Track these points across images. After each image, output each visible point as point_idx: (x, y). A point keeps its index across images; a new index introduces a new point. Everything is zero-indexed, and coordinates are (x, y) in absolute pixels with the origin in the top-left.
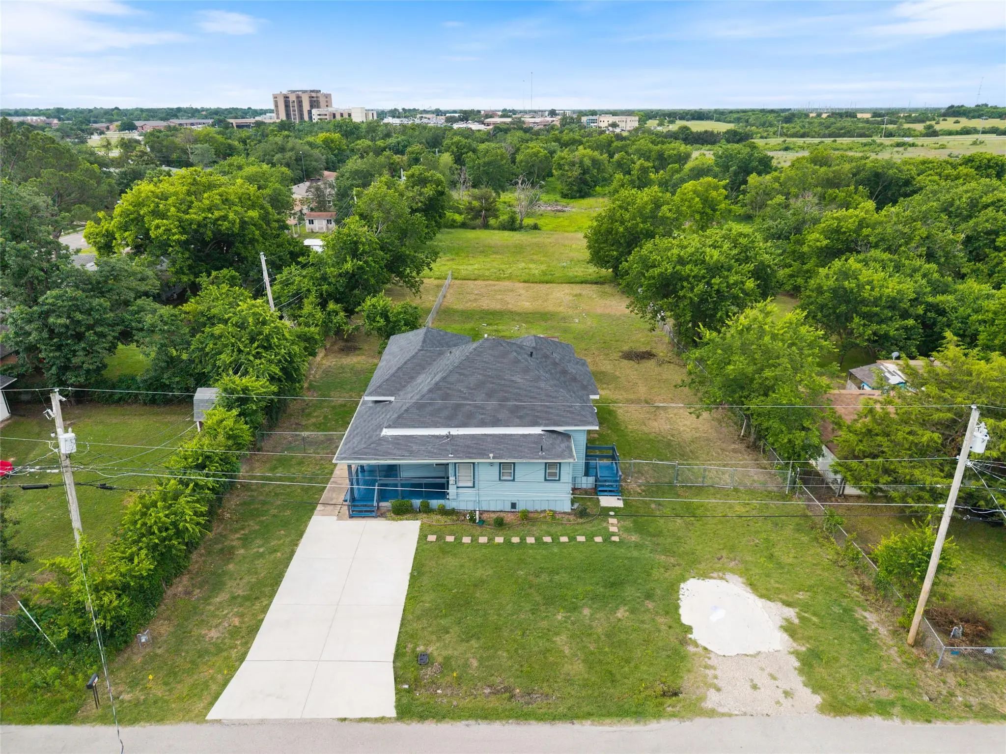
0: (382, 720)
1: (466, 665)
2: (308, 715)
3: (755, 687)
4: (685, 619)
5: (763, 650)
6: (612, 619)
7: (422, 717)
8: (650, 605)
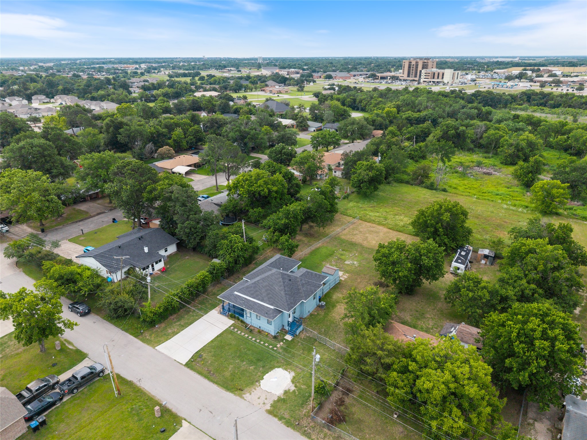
0: (181, 364)
1: (207, 362)
2: (170, 356)
3: (259, 398)
4: (264, 377)
5: (273, 392)
6: (248, 368)
7: (188, 367)
8: (261, 369)
